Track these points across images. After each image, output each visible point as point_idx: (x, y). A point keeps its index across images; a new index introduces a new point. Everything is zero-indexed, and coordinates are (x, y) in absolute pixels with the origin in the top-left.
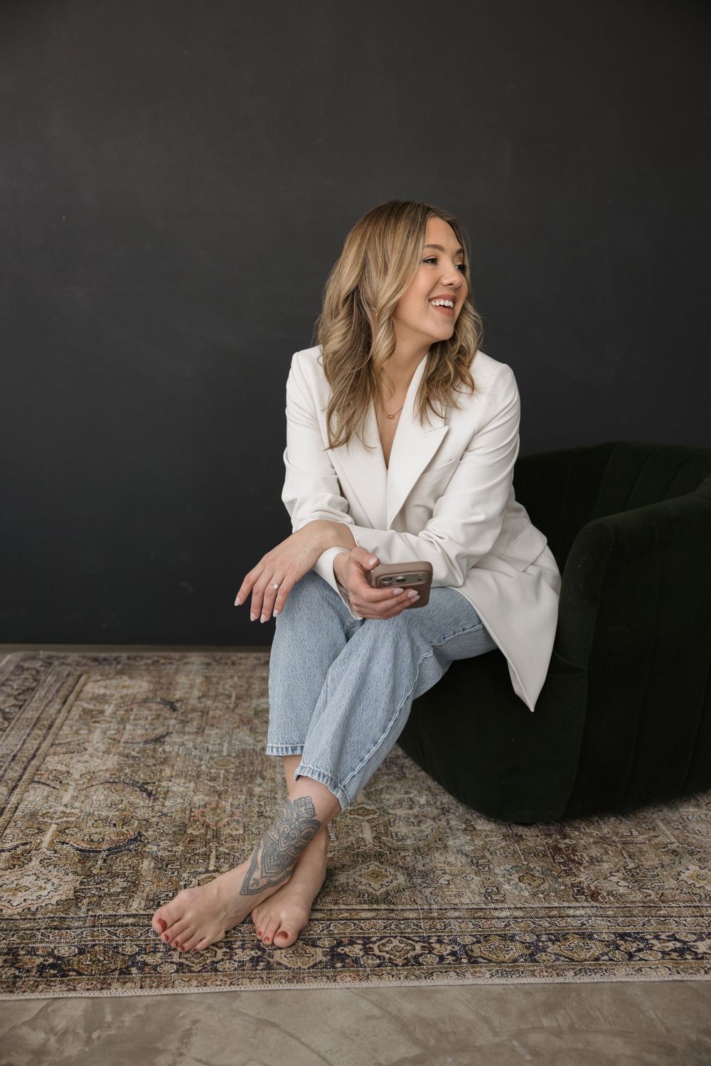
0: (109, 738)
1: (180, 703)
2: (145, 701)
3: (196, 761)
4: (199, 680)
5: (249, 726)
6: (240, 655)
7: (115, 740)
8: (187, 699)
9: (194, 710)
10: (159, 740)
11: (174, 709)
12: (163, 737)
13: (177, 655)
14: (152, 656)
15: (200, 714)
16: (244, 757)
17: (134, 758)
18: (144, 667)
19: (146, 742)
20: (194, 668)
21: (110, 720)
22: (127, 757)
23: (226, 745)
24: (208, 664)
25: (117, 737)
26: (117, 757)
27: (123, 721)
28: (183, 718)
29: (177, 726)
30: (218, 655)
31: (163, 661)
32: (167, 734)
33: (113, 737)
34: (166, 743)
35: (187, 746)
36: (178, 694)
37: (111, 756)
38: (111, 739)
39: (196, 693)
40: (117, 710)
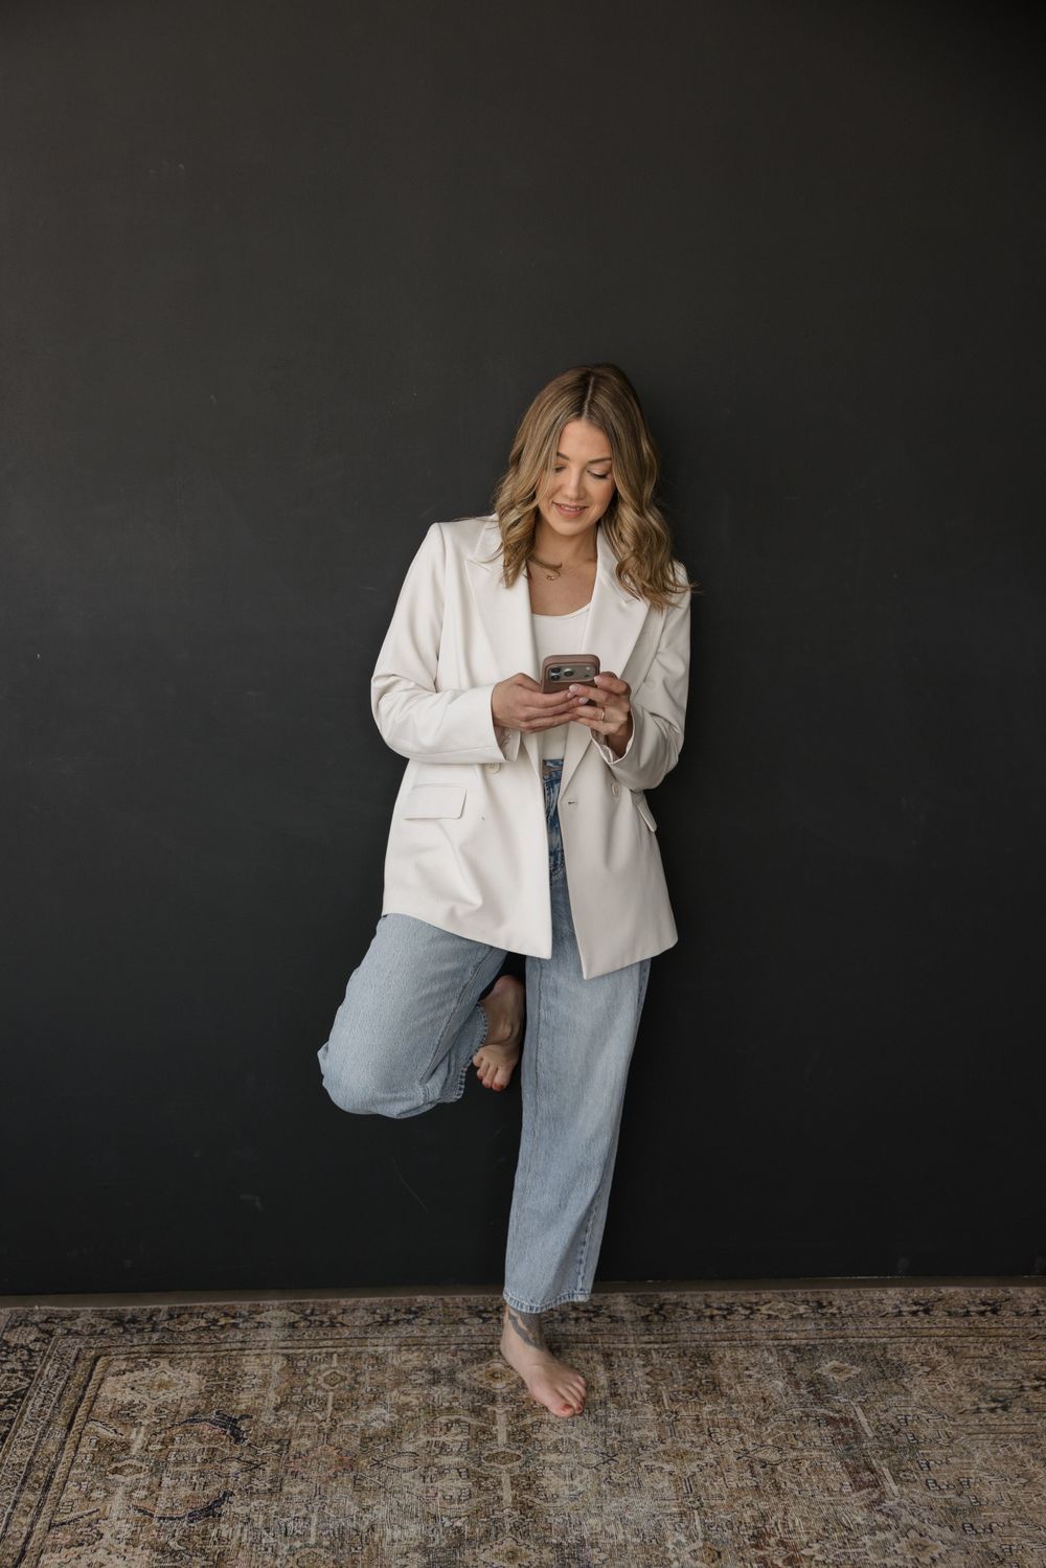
0: (136, 1508)
1: (246, 1421)
2: (194, 1418)
3: (267, 1558)
4: (278, 1364)
5: (352, 1474)
6: (343, 1302)
7: (145, 1512)
8: (257, 1411)
9: (267, 1438)
10: (211, 1511)
11: (237, 1437)
12: (219, 1502)
13: (243, 1306)
14: (207, 1309)
15: (277, 1447)
16: (342, 1547)
17: (174, 1553)
18: (193, 1337)
19: (192, 1517)
20: (270, 1336)
21: (139, 1464)
22: (163, 1552)
23: (314, 1518)
24: (293, 1325)
25: (148, 1504)
26: (147, 1552)
27: (157, 1469)
28: (250, 1458)
29: (241, 1477)
30: (310, 1302)
31: (222, 1322)
32: (225, 1494)
33: (141, 1505)
34: (223, 1519)
35: (256, 1525)
36: (245, 1400)
37: (138, 1550)
38: (140, 1511)
39: (273, 1398)
40: (149, 1444)
